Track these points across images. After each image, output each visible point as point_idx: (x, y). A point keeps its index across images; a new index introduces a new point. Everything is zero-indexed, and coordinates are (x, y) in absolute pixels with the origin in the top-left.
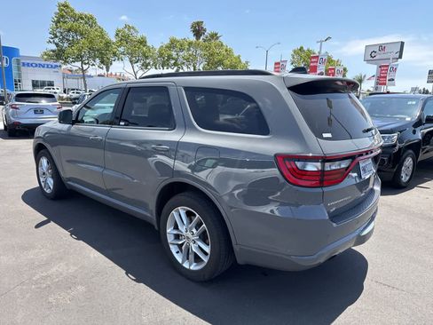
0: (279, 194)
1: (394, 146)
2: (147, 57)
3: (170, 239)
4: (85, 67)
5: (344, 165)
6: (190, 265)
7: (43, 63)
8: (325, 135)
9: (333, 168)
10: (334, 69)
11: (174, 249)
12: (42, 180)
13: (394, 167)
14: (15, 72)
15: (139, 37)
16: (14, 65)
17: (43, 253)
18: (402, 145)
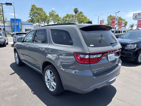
0: (74, 66)
1: (135, 49)
2: (59, 21)
3: (46, 80)
4: (40, 24)
5: (99, 56)
6: (51, 90)
7: (28, 23)
8: (91, 45)
9: (94, 57)
10: (122, 22)
11: (47, 84)
12: (16, 60)
13: (135, 57)
14: (20, 26)
15: (56, 14)
16: (20, 24)
17: (9, 83)
18: (138, 49)
